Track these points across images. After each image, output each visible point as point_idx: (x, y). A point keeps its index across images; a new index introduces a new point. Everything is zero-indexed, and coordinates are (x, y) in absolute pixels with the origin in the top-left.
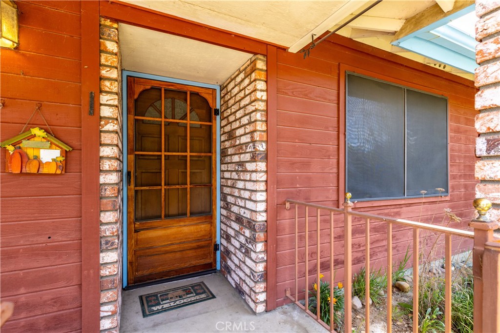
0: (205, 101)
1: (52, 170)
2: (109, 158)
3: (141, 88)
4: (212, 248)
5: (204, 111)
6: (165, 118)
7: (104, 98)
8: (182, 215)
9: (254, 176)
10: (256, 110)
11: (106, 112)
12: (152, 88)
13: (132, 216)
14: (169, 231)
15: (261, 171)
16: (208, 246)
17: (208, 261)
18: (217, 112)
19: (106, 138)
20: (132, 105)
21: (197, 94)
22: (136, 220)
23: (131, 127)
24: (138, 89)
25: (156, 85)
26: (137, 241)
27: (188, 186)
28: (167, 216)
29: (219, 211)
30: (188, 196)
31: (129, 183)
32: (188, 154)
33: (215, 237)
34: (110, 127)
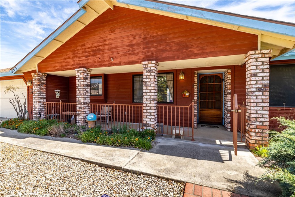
0: (219, 77)
1: (188, 97)
2: (196, 95)
3: (202, 77)
4: (221, 118)
5: (219, 80)
6: (208, 83)
7: (195, 85)
8: (212, 108)
9: (228, 98)
10: (228, 82)
11: (195, 87)
12: (205, 76)
13: (200, 107)
14: (208, 112)
15: (229, 97)
16: (220, 117)
17: (220, 122)
18: (223, 80)
19: (195, 91)
20: (200, 81)
21: (217, 76)
22: (201, 108)
23: (200, 86)
24: (201, 77)
25: (205, 75)
26: (201, 113)
27: (214, 101)
28: (208, 108)
29: (223, 108)
30: (214, 103)
31: (199, 99)
32: (214, 92)
33: (222, 115)
34: (196, 89)
